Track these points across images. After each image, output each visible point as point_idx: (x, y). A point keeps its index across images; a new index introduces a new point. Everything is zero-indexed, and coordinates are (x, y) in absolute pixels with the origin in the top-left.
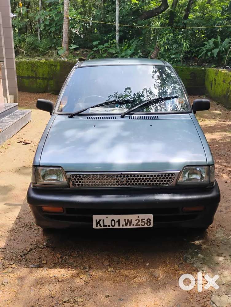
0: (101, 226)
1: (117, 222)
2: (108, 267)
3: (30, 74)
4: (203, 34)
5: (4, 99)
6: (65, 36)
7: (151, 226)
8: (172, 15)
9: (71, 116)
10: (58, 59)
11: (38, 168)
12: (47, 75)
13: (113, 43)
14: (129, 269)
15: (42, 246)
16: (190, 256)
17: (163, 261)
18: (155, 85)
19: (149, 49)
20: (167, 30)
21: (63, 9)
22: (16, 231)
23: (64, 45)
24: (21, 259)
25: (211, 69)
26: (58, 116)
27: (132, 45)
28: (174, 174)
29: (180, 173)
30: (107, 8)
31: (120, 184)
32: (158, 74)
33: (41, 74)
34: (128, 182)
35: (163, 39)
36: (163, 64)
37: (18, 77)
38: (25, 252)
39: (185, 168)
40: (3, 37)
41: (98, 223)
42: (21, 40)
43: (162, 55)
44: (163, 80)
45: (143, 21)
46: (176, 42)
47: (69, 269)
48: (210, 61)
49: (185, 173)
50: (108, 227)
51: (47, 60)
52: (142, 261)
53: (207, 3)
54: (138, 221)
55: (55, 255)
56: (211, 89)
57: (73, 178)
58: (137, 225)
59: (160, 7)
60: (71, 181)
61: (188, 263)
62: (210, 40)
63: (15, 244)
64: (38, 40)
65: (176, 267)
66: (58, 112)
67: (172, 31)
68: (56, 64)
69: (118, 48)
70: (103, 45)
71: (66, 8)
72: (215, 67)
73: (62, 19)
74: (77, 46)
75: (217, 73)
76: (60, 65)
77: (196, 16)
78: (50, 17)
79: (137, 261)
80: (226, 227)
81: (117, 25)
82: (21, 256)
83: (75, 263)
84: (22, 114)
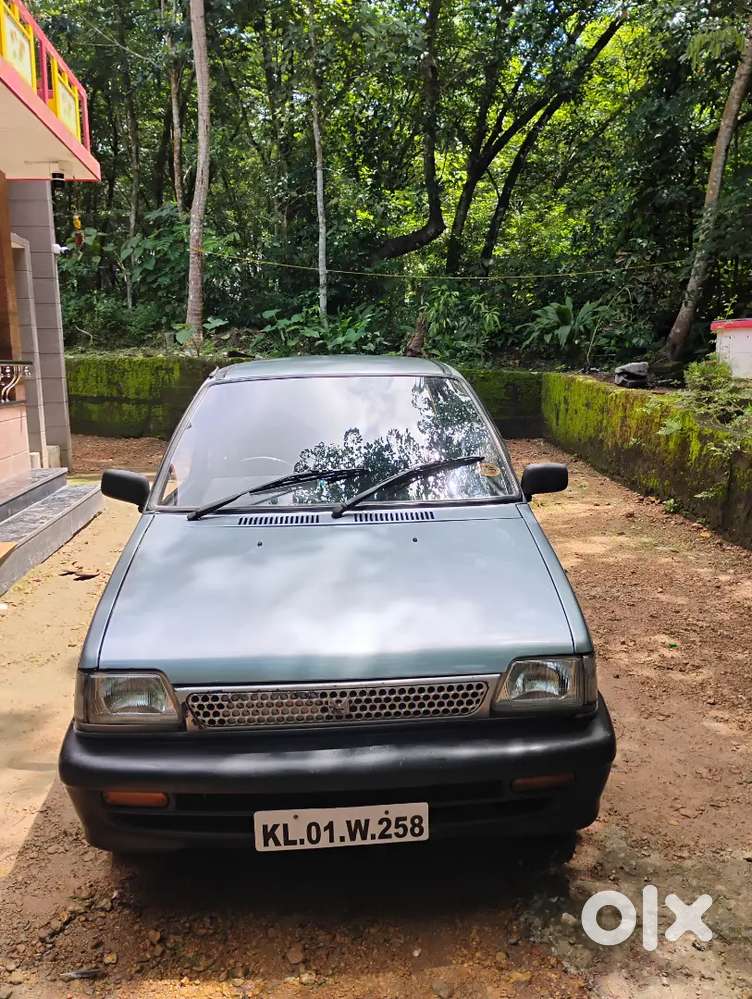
0: (277, 843)
1: (325, 829)
2: (302, 969)
3: (105, 391)
4: (530, 292)
5: (32, 457)
6: (194, 297)
7: (425, 836)
8: (455, 247)
9: (197, 516)
10: (176, 353)
11: (92, 676)
12: (147, 393)
13: (313, 314)
14: (362, 972)
15: (105, 903)
16: (537, 921)
17: (462, 938)
18: (419, 423)
19: (402, 327)
20: (442, 282)
21: (188, 234)
22: (35, 855)
23: (192, 320)
24: (42, 949)
25: (553, 374)
26: (160, 517)
27: (360, 317)
28: (486, 683)
29: (500, 678)
30: (298, 230)
31: (332, 717)
32: (426, 393)
33: (132, 390)
34: (353, 709)
35: (436, 304)
36: (440, 373)
37: (71, 398)
38: (56, 924)
39: (513, 665)
40: (32, 302)
41: (269, 834)
42: (83, 308)
43: (434, 341)
44: (441, 410)
45: (386, 262)
46: (466, 310)
47: (183, 981)
48: (550, 355)
49: (514, 679)
50: (298, 847)
51: (148, 356)
52: (402, 941)
53: (536, 221)
54: (385, 824)
55: (143, 933)
56: (557, 425)
57: (196, 704)
58: (383, 835)
59: (424, 229)
60: (189, 713)
61: (534, 942)
62: (548, 305)
63: (27, 898)
64: (126, 307)
65: (501, 957)
66: (160, 503)
67: (456, 285)
68: (171, 365)
69: (326, 325)
70: (290, 319)
71: (195, 231)
72: (565, 370)
73: (185, 256)
74: (224, 320)
75: (570, 385)
76: (181, 369)
77: (513, 250)
78: (158, 252)
79: (385, 940)
80: (630, 815)
81: (322, 270)
82: (42, 940)
83: (204, 958)
84: (79, 497)
